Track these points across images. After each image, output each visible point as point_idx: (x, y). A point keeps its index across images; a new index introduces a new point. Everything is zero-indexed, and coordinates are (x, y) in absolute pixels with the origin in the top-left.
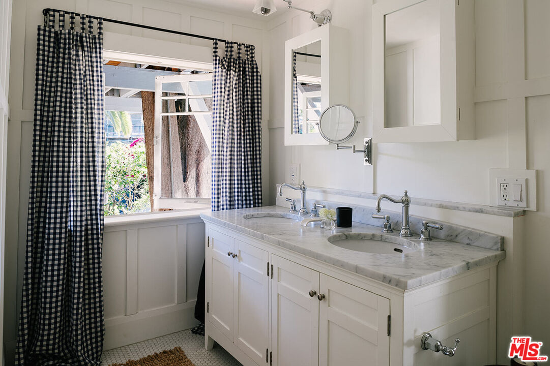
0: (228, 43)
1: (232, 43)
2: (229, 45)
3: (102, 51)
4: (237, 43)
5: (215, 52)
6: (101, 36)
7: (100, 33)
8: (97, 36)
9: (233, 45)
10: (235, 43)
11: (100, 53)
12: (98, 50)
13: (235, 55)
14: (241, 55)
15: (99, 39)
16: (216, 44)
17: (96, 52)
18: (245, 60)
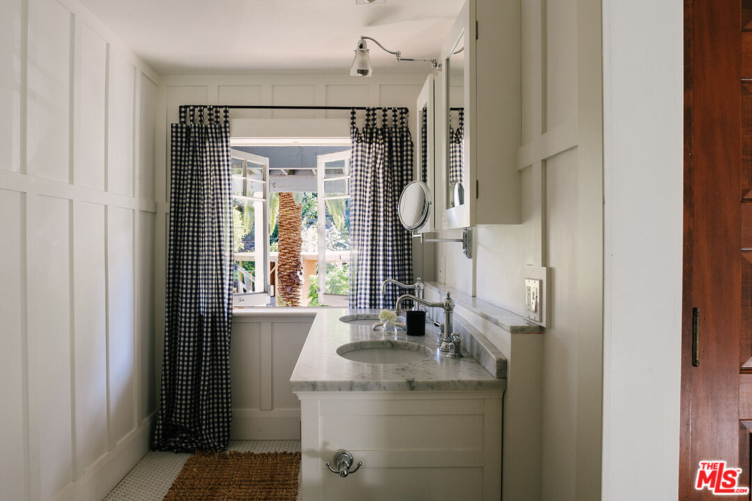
0: (368, 110)
1: (374, 109)
2: (371, 112)
3: (228, 139)
4: (380, 108)
5: (353, 123)
6: (227, 125)
7: (226, 122)
8: (223, 125)
9: (376, 112)
10: (378, 108)
11: (227, 142)
12: (224, 139)
13: (379, 125)
14: (386, 123)
15: (225, 127)
16: (353, 113)
17: (222, 142)
18: (392, 128)
